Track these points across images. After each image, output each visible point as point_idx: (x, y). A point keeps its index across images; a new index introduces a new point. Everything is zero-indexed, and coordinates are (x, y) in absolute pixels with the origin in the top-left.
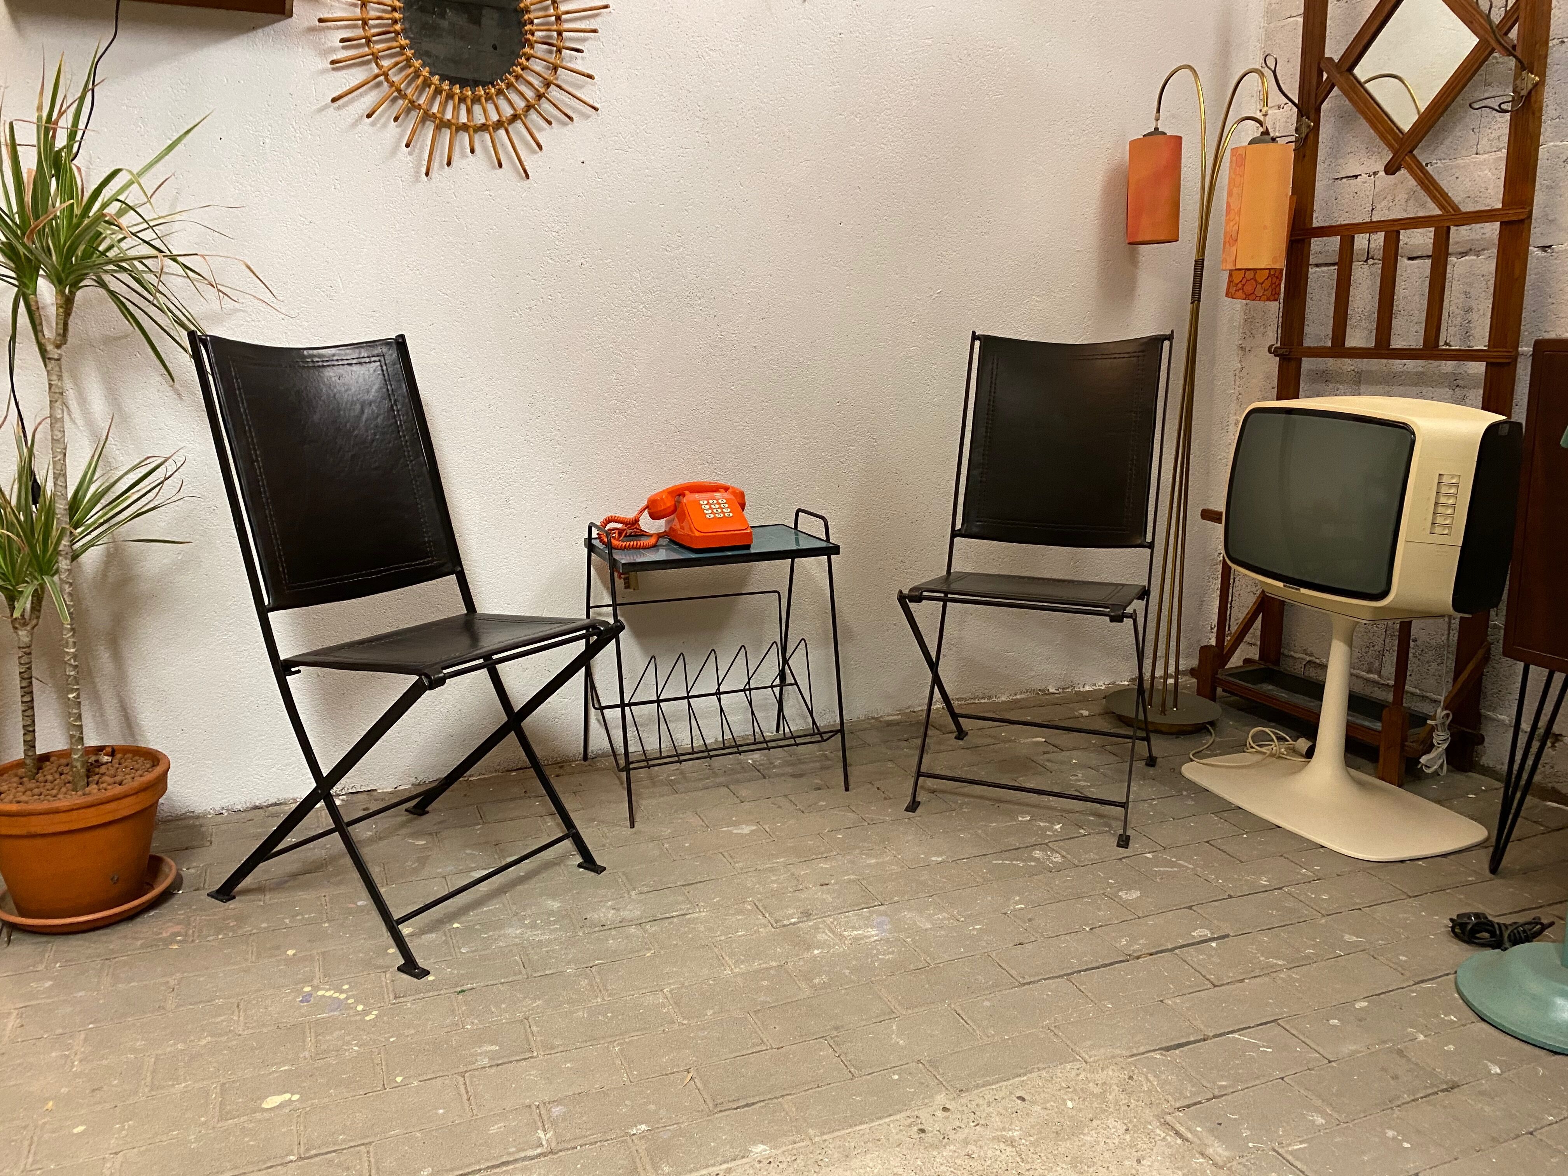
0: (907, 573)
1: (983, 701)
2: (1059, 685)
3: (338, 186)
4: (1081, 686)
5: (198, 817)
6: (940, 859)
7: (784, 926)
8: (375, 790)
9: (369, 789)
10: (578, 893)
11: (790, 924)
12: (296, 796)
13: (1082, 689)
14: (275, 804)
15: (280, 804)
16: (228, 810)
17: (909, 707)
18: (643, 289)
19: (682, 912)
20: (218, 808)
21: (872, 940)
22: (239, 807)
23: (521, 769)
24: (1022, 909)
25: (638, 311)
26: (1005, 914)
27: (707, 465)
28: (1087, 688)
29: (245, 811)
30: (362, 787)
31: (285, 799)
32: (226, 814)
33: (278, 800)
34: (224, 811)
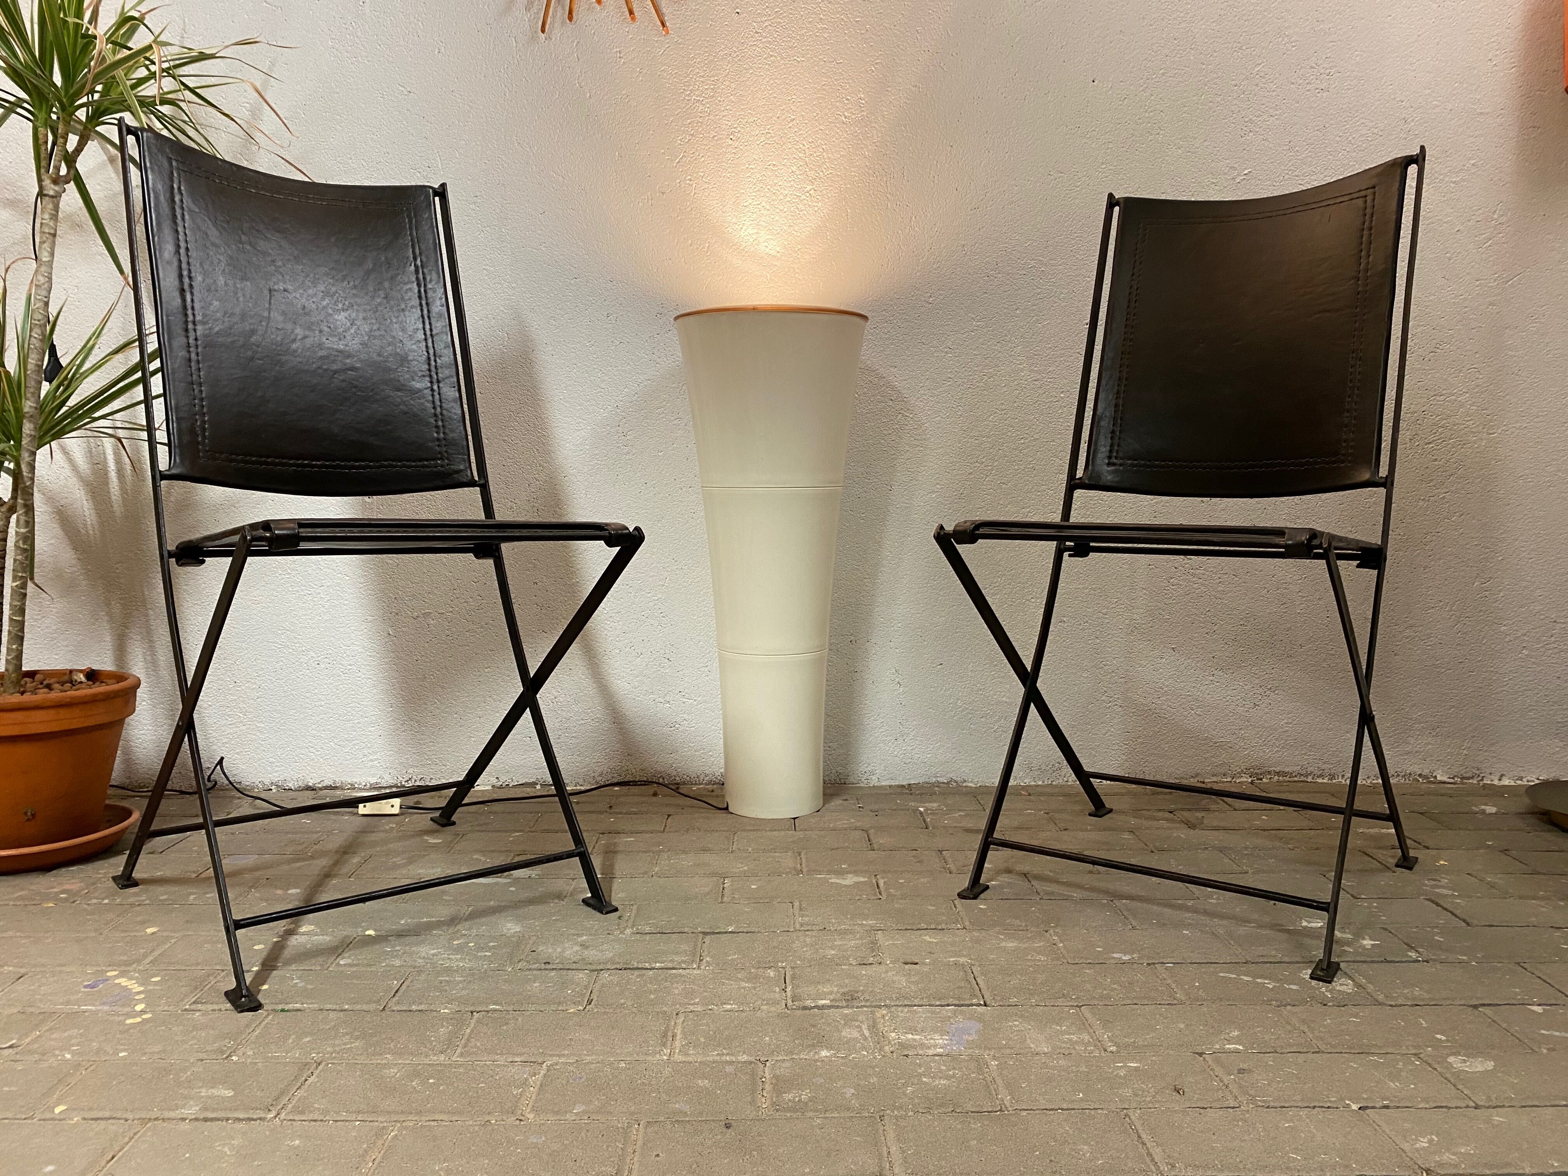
0: (1194, 575)
1: (1320, 780)
2: (1455, 770)
3: (443, 50)
4: (1495, 778)
6: (1126, 958)
7: (805, 1008)
11: (816, 1007)
13: (1496, 782)
14: (330, 788)
15: (336, 788)
19: (670, 965)
20: (267, 782)
21: (931, 1052)
22: (291, 785)
24: (1238, 1052)
26: (1200, 1054)
27: (890, 403)
28: (1506, 782)
29: (296, 790)
30: (432, 781)
31: (342, 783)
32: (274, 791)
33: (334, 783)
34: (273, 787)
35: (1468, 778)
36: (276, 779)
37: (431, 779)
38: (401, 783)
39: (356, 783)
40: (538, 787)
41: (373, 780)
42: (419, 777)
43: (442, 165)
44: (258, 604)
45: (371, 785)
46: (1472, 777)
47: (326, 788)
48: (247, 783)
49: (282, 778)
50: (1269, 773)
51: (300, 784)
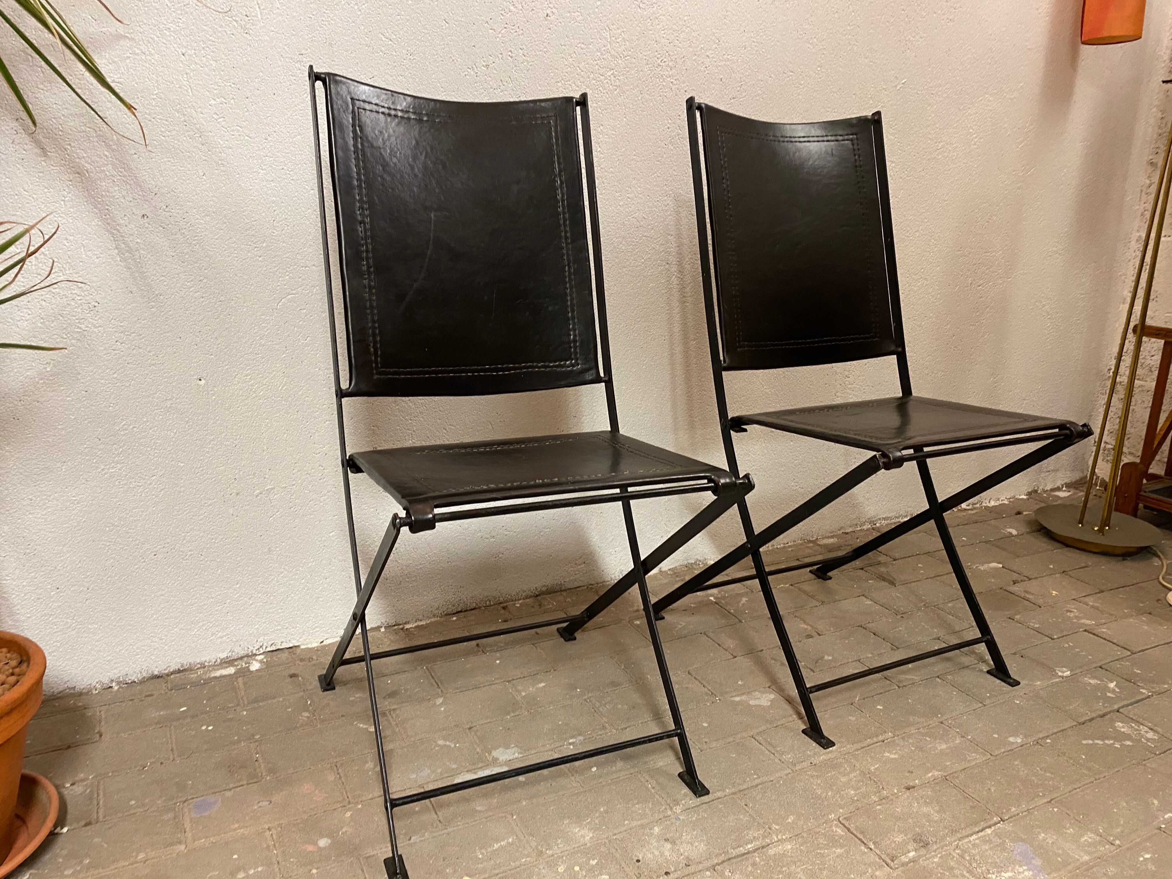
4: (987, 501)
5: (81, 694)
6: (1019, 740)
7: (905, 864)
8: (299, 646)
9: (291, 645)
10: (606, 812)
12: (203, 659)
14: (179, 671)
15: (185, 670)
16: (119, 683)
17: (842, 528)
18: (613, 53)
20: (106, 681)
22: (133, 678)
23: (461, 611)
25: (606, 79)
30: (283, 644)
31: (190, 664)
32: (116, 688)
33: (182, 666)
34: (114, 684)
35: (976, 504)
36: (116, 676)
37: (282, 642)
38: (252, 652)
39: (206, 661)
40: (383, 630)
41: (223, 655)
42: (270, 643)
43: (261, 14)
44: (78, 503)
45: (221, 660)
46: (977, 503)
47: (172, 673)
48: (82, 687)
49: (123, 673)
50: (880, 519)
51: (144, 675)
